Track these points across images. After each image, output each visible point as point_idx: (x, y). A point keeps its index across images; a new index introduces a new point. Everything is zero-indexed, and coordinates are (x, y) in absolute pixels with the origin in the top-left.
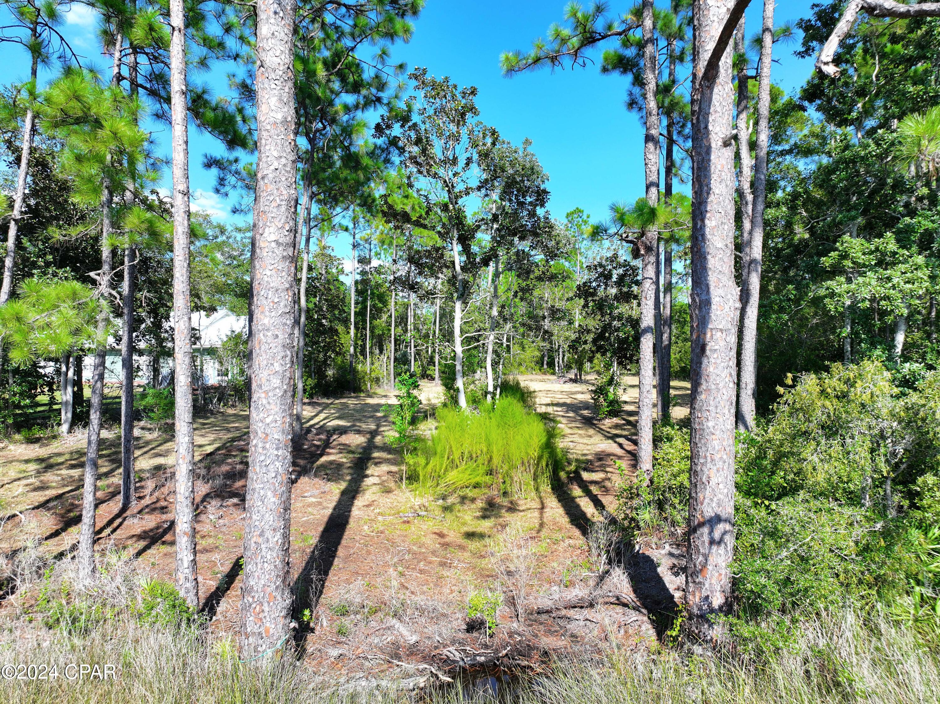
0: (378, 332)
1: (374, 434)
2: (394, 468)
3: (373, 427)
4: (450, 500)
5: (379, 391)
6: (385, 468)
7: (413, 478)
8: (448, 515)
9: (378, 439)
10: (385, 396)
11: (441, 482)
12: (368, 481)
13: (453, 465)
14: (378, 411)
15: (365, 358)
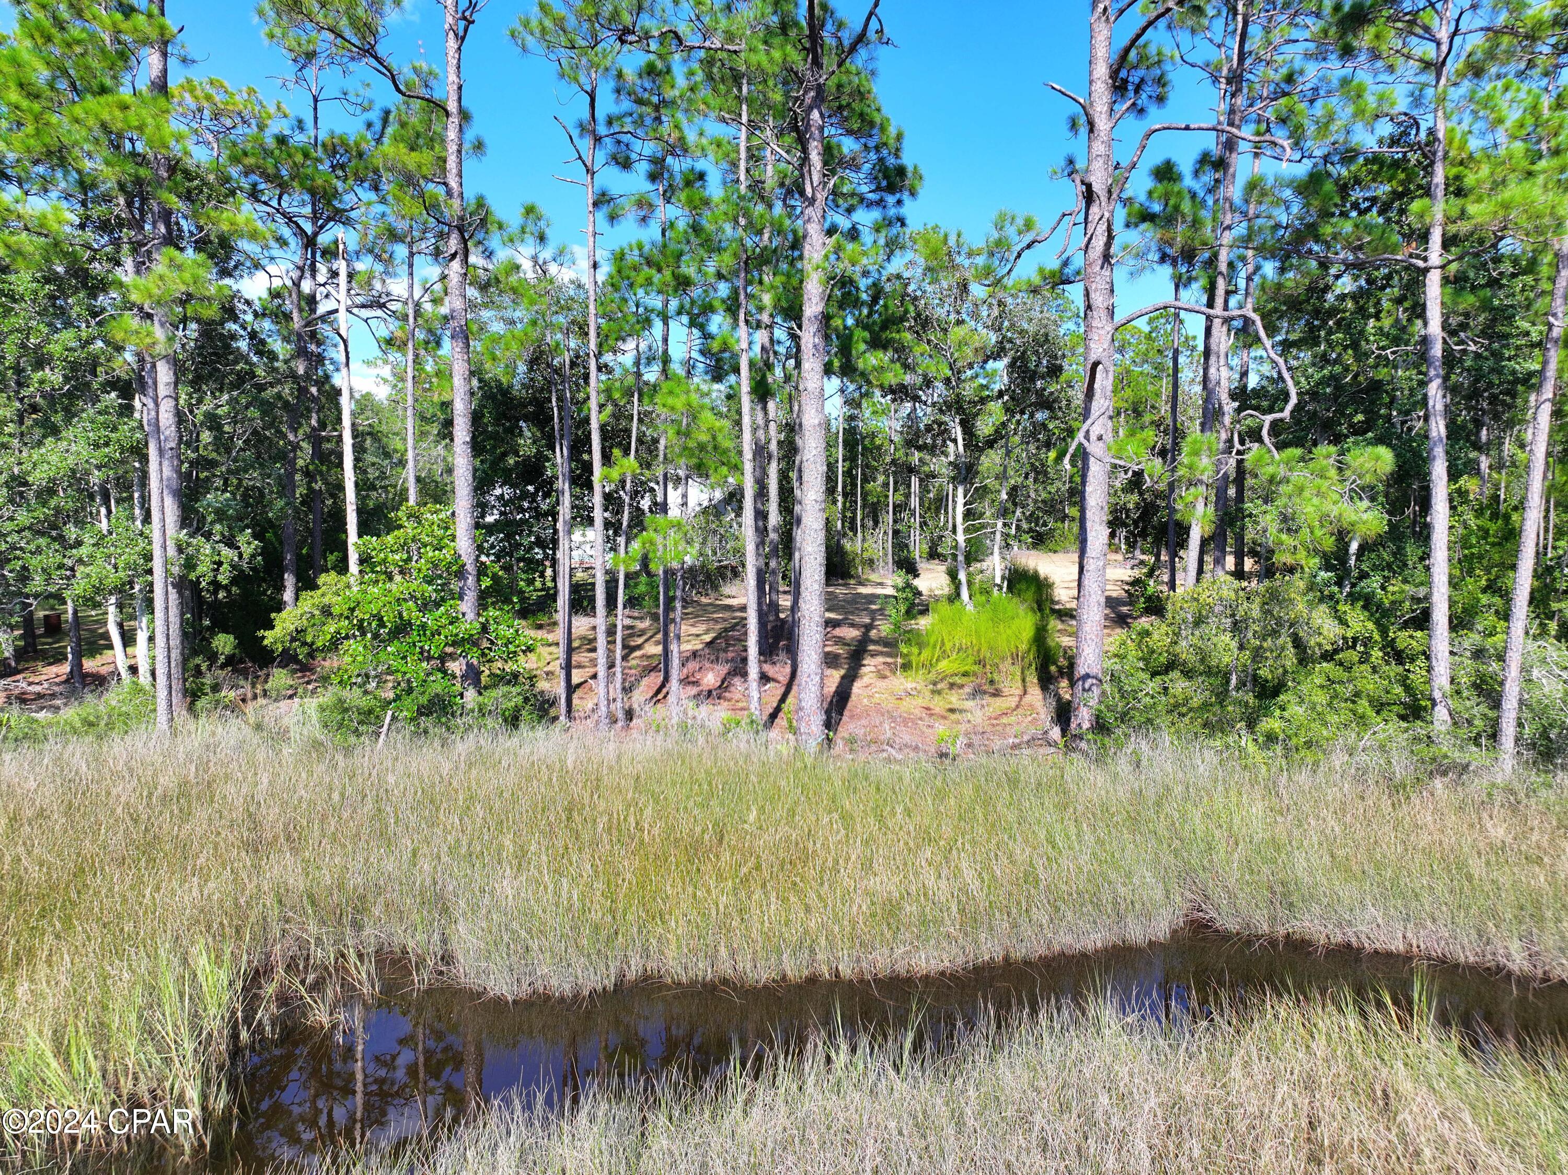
0: (872, 499)
1: (868, 627)
2: (889, 660)
3: (867, 620)
4: (939, 686)
5: (874, 577)
6: (881, 659)
7: (906, 667)
8: (936, 697)
9: (873, 633)
10: (881, 584)
11: (933, 671)
12: (864, 670)
13: (945, 655)
14: (874, 603)
15: (855, 534)
